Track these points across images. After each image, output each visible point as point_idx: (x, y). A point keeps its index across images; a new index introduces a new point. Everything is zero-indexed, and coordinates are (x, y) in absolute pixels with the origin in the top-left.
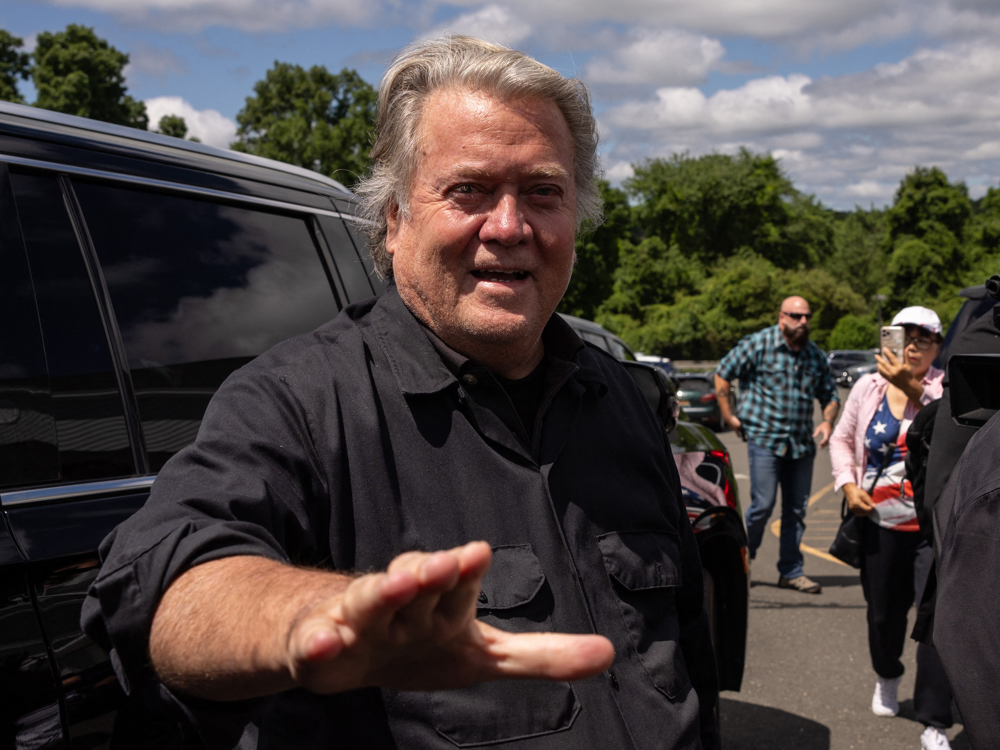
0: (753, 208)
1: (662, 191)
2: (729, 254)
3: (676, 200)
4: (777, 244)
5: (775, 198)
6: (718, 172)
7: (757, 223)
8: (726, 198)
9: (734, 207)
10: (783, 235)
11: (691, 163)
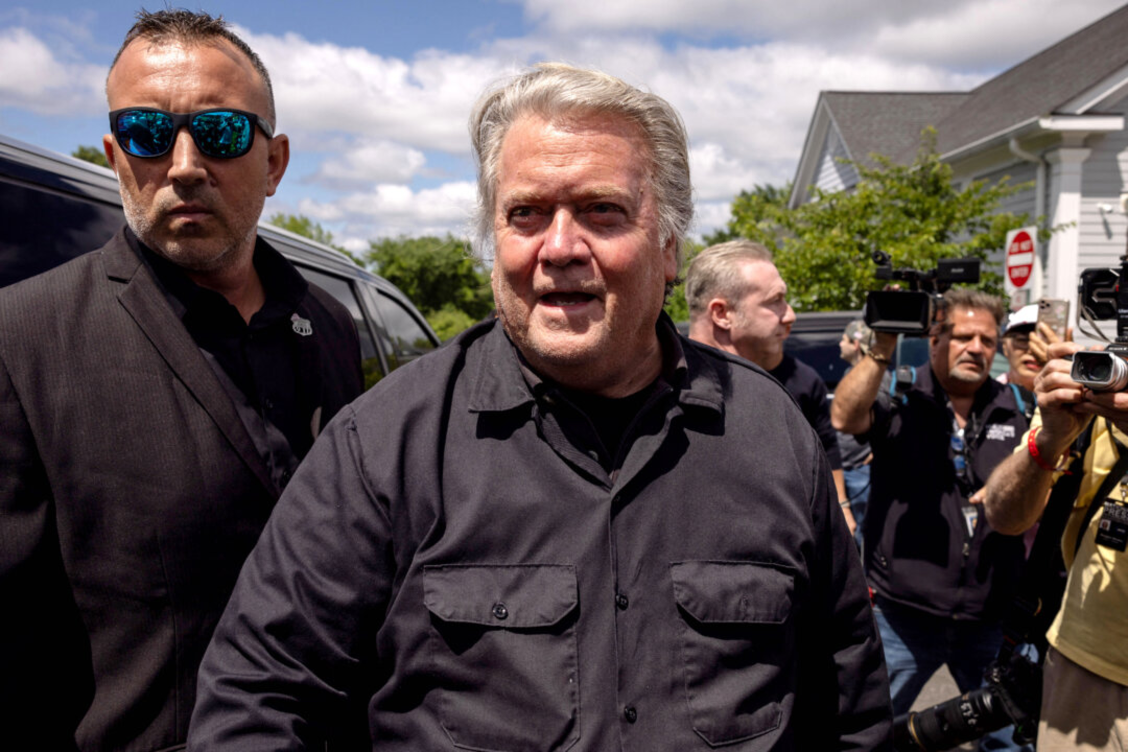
0: (455, 276)
1: (391, 262)
2: (438, 308)
3: (401, 268)
4: (472, 303)
5: (470, 269)
6: (432, 249)
7: (457, 287)
8: (437, 268)
9: (443, 276)
10: (476, 296)
11: (412, 241)
